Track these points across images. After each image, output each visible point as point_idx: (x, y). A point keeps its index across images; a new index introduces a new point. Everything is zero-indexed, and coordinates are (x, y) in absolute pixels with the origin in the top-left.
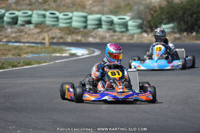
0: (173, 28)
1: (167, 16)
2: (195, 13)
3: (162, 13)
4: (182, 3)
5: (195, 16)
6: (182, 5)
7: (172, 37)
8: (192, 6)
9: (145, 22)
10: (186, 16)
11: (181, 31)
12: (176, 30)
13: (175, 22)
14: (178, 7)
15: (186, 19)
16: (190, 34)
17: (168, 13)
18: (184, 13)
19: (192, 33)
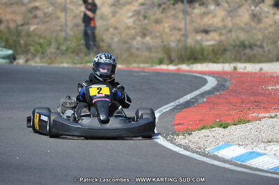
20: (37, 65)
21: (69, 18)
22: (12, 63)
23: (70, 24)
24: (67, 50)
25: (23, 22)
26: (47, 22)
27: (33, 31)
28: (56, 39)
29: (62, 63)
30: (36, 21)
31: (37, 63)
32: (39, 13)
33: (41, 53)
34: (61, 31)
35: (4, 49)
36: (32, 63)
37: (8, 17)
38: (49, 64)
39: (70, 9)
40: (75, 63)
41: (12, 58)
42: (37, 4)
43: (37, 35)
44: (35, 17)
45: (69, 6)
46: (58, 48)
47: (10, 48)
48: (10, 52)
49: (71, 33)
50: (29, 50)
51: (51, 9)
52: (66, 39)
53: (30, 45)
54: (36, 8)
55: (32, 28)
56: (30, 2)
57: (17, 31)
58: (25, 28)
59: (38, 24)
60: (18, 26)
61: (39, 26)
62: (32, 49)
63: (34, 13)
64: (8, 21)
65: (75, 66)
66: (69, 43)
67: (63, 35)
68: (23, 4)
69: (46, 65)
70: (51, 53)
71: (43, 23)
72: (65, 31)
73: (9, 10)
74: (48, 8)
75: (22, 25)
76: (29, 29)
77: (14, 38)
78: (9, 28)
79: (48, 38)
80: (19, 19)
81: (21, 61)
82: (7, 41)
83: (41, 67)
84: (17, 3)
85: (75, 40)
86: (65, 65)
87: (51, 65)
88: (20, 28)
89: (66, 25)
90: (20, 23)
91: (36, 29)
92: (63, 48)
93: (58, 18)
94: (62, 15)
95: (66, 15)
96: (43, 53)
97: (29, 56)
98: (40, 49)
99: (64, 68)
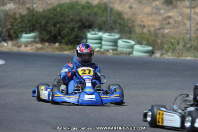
0: (35, 37)
1: (28, 25)
2: (59, 23)
3: (23, 21)
4: (44, 11)
5: (58, 26)
6: (44, 14)
7: (34, 47)
8: (55, 15)
9: (4, 31)
10: (49, 25)
11: (42, 41)
12: (37, 40)
13: (36, 31)
14: (41, 16)
15: (49, 29)
16: (52, 44)
17: (29, 21)
18: (47, 23)
19: (55, 44)
20: (169, 57)
21: (193, 25)
22: (151, 56)
23: (193, 29)
24: (191, 47)
25: (160, 27)
26: (177, 27)
27: (167, 33)
28: (183, 40)
29: (187, 56)
30: (169, 26)
31: (169, 56)
32: (171, 21)
33: (172, 49)
34: (186, 33)
35: (146, 46)
36: (166, 57)
37: (150, 23)
38: (178, 57)
39: (194, 18)
40: (196, 57)
41: (152, 53)
42: (170, 14)
43: (169, 36)
44: (169, 23)
45: (193, 16)
46: (184, 46)
47: (150, 45)
48: (150, 48)
49: (194, 35)
50: (164, 47)
51: (180, 18)
52: (190, 40)
53: (164, 43)
54: (170, 17)
55: (166, 31)
56: (165, 12)
57: (155, 33)
58: (161, 31)
59: (170, 28)
60: (156, 29)
61: (172, 30)
62: (166, 46)
63: (168, 20)
64: (149, 26)
65: (196, 59)
66: (192, 42)
67: (188, 36)
68: (161, 14)
69: (176, 58)
70: (179, 49)
71: (174, 27)
72: (190, 34)
73: (150, 18)
74: (178, 17)
75: (159, 29)
76: (164, 32)
77: (153, 38)
78: (150, 31)
79: (177, 38)
80: (157, 25)
81: (158, 55)
82: (148, 40)
83: (171, 59)
84: (156, 14)
85: (196, 40)
86: (189, 58)
87: (179, 58)
88: (157, 31)
89: (191, 29)
90: (157, 28)
91: (169, 32)
92: (188, 46)
93: (185, 24)
94: (188, 22)
95: (190, 22)
96: (173, 49)
97: (164, 51)
98: (172, 47)
99: (188, 60)
